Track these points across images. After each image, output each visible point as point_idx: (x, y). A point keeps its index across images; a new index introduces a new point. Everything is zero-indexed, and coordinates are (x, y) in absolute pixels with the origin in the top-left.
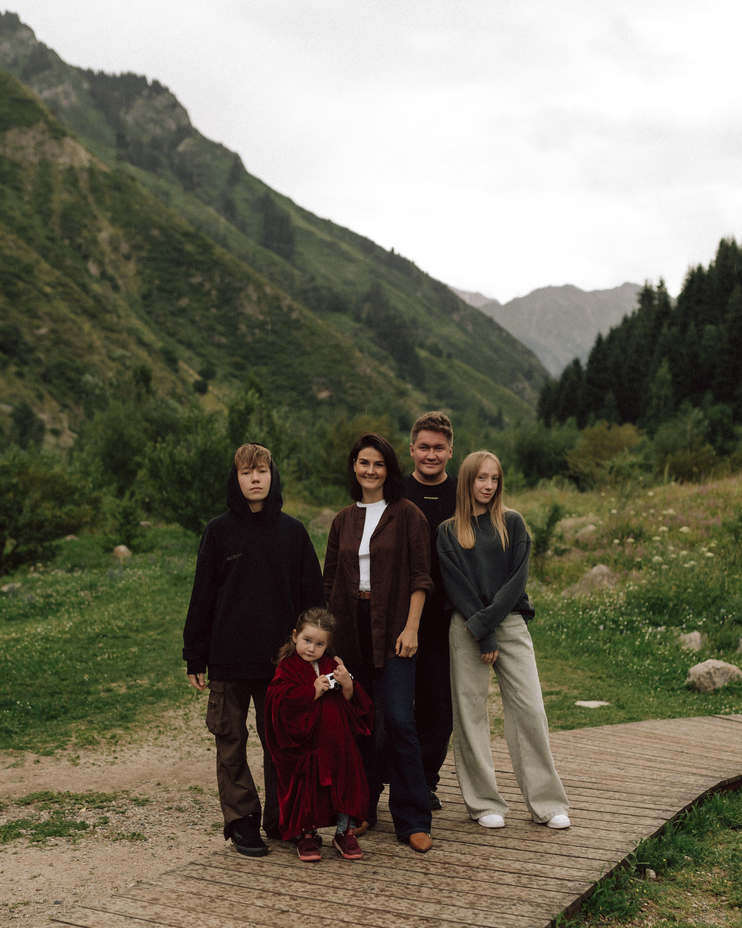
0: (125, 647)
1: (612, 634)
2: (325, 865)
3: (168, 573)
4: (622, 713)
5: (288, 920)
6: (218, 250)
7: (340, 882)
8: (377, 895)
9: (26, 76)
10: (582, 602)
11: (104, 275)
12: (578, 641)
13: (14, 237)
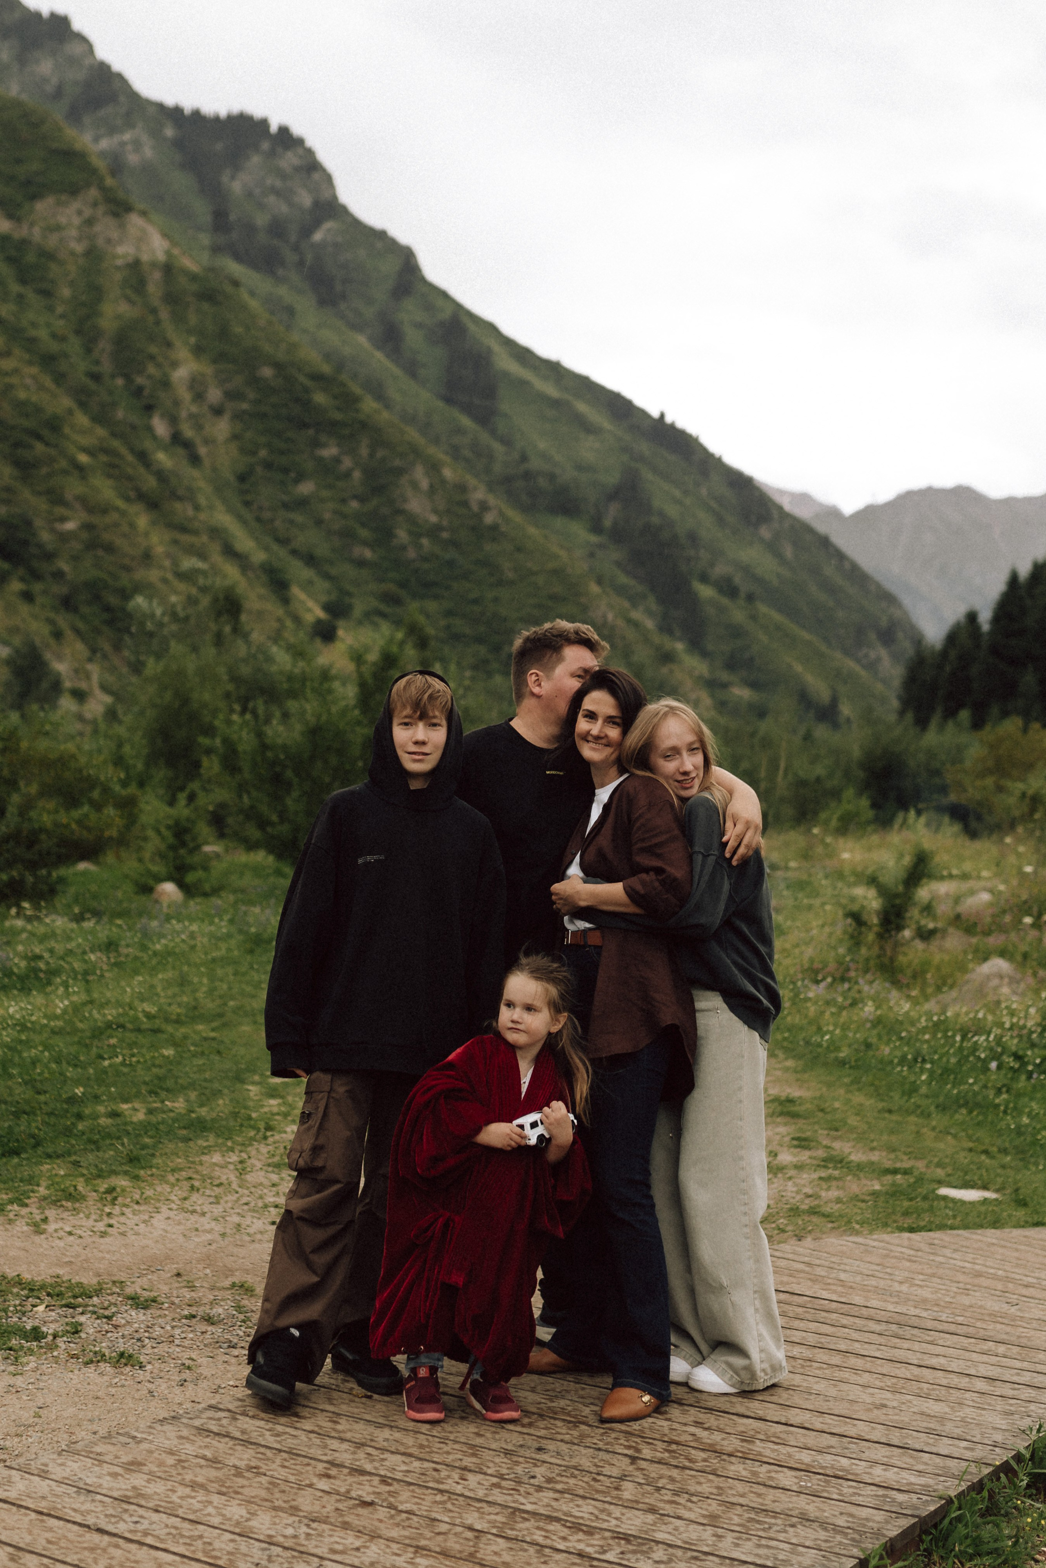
0: (153, 1047)
1: (1012, 1079)
2: (450, 1429)
3: (240, 931)
4: (1021, 1213)
5: (372, 1519)
6: (369, 405)
7: (474, 1460)
8: (539, 1488)
9: (75, 115)
10: (960, 1020)
11: (177, 439)
12: (949, 1086)
13: (34, 370)
